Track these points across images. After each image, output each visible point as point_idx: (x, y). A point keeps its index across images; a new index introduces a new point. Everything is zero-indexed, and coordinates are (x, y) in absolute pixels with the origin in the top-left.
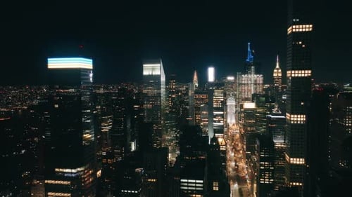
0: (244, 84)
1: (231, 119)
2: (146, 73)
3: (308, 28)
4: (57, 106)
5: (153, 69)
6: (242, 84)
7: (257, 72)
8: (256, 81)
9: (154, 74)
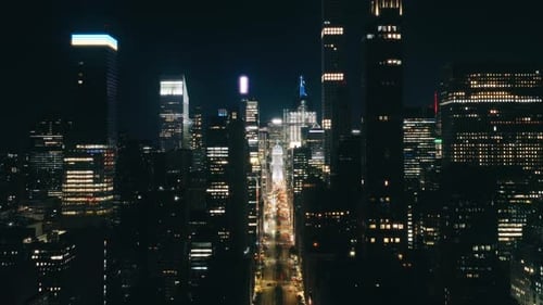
0: (293, 124)
1: (278, 174)
2: (164, 92)
3: (339, 31)
4: (80, 82)
5: (173, 88)
6: (290, 125)
7: (309, 109)
8: (307, 120)
9: (174, 93)
